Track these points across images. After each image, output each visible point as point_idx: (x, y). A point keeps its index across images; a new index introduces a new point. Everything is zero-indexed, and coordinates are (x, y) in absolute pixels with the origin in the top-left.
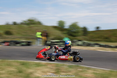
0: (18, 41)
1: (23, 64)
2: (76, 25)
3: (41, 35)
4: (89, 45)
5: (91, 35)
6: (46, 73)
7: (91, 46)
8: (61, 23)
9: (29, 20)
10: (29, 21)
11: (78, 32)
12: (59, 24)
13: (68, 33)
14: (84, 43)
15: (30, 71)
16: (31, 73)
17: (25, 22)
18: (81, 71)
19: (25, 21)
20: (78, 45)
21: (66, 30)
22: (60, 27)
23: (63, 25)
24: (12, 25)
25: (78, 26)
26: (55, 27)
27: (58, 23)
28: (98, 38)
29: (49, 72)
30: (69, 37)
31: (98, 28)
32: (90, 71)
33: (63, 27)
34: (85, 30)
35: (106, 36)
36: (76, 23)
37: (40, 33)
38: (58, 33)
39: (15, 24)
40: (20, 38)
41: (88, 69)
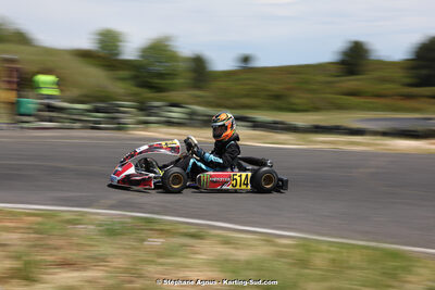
2: (167, 46)
5: (221, 84)
8: (109, 40)
11: (172, 75)
12: (101, 42)
13: (136, 77)
14: (192, 114)
20: (170, 123)
21: (127, 64)
22: (105, 55)
23: (117, 46)
25: (174, 49)
26: (84, 55)
27: (99, 38)
28: (247, 96)
31: (246, 59)
33: (117, 54)
34: (198, 64)
35: (275, 88)
36: (167, 39)
38: (96, 77)
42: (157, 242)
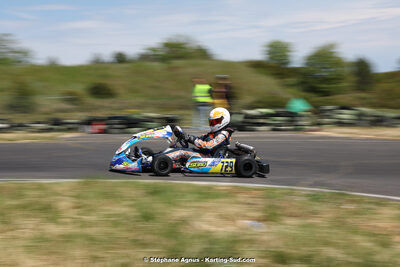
0: (136, 116)
1: (154, 192)
2: (332, 53)
3: (211, 93)
4: (378, 122)
5: (385, 86)
6: (233, 220)
7: (388, 126)
8: (278, 51)
9: (167, 45)
10: (167, 49)
11: (337, 79)
12: (270, 53)
13: (303, 83)
14: (361, 115)
15: (180, 213)
16: (184, 221)
17: (152, 53)
18: (355, 213)
19: (153, 50)
20: (341, 124)
21: (295, 71)
22: (275, 64)
23: (286, 56)
24: (112, 63)
25: (340, 56)
26: (256, 65)
27: (265, 49)
29: (244, 217)
30: (306, 99)
32: (387, 212)
33: (287, 63)
34: (362, 69)
36: (332, 46)
37: (207, 87)
38: (269, 84)
39: (121, 59)
40: (138, 107)
41: (380, 203)
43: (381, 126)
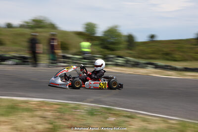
4: (136, 65)
5: (141, 48)
8: (90, 28)
9: (34, 21)
10: (34, 23)
11: (118, 43)
12: (86, 28)
13: (101, 44)
14: (127, 61)
19: (27, 23)
20: (117, 65)
21: (98, 38)
22: (89, 34)
23: (94, 30)
24: (5, 28)
25: (118, 31)
26: (79, 34)
27: (86, 26)
28: (153, 53)
31: (152, 37)
33: (94, 34)
34: (130, 39)
35: (166, 50)
36: (116, 27)
39: (9, 26)
42: (112, 119)
43: (137, 67)
